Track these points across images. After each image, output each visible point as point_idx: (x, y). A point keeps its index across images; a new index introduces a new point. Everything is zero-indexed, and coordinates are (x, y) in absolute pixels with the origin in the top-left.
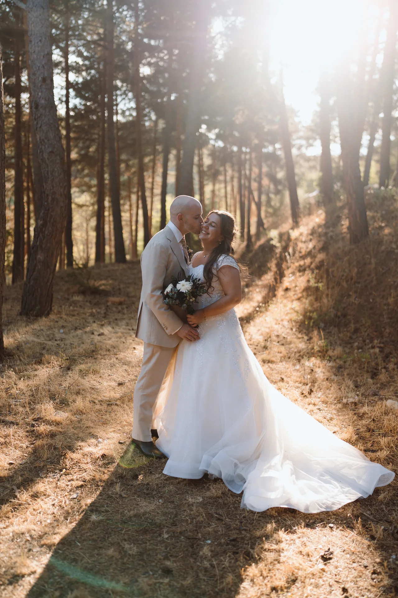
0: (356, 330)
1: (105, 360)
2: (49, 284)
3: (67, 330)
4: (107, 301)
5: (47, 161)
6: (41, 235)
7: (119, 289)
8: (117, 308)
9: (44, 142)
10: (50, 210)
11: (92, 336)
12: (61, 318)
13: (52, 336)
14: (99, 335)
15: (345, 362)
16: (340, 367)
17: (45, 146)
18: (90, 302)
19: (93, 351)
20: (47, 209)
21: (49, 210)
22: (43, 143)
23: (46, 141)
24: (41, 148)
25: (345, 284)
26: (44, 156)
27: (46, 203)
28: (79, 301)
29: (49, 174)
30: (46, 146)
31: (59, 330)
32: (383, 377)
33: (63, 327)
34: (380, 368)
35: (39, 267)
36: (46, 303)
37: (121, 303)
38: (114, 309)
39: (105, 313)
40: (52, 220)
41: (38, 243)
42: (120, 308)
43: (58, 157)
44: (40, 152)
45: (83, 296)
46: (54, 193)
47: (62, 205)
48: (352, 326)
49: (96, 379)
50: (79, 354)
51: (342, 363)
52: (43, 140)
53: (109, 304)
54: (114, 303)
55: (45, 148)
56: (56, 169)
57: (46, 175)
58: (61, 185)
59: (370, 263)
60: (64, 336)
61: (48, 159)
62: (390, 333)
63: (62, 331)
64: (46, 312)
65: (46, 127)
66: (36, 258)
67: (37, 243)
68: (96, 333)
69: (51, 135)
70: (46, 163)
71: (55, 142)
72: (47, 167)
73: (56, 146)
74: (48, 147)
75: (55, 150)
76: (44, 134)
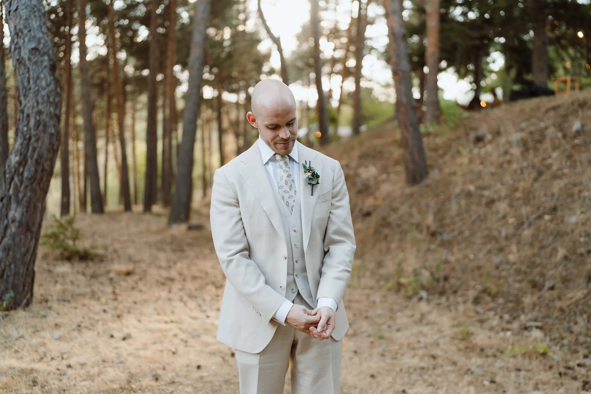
4: (108, 271)
5: (27, 62)
6: (16, 179)
7: (116, 251)
9: (22, 32)
10: (33, 140)
11: (114, 343)
12: (50, 308)
13: (42, 349)
14: (124, 339)
17: (24, 39)
18: (84, 274)
20: (28, 137)
21: (30, 139)
22: (20, 34)
23: (25, 32)
24: (17, 43)
26: (22, 54)
27: (25, 129)
28: (67, 274)
30: (26, 39)
31: (51, 333)
33: (58, 326)
35: (13, 230)
36: (24, 286)
37: (129, 274)
38: (123, 284)
41: (11, 192)
42: (130, 281)
43: (46, 58)
44: (15, 49)
46: (39, 113)
47: (53, 131)
54: (119, 273)
55: (24, 42)
56: (42, 76)
57: (26, 84)
58: (51, 99)
60: (63, 347)
61: (29, 59)
65: (25, 11)
66: (7, 216)
67: (9, 190)
68: (117, 335)
69: (34, 23)
70: (25, 65)
71: (41, 35)
72: (28, 72)
73: (43, 41)
74: (29, 41)
75: (41, 46)
76: (22, 22)
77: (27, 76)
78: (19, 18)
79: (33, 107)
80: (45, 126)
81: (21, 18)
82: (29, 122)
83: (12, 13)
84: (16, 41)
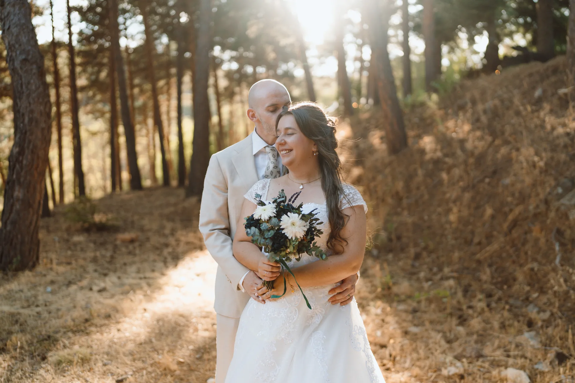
0: (417, 257)
1: (102, 334)
2: (32, 227)
3: (56, 287)
4: (116, 240)
5: (20, 71)
6: (17, 166)
7: (133, 222)
8: (127, 247)
9: (14, 47)
10: (28, 133)
11: (90, 294)
12: (51, 269)
13: (33, 299)
14: (100, 291)
15: (419, 302)
16: (415, 311)
17: (16, 52)
18: (95, 243)
19: (87, 320)
20: (24, 131)
21: (26, 133)
22: (13, 48)
23: (17, 46)
24: (11, 55)
25: (390, 200)
26: (16, 64)
27: (22, 125)
28: (80, 243)
29: (24, 87)
31: (45, 288)
32: (476, 323)
33: (52, 282)
34: (464, 307)
35: (18, 207)
36: (30, 252)
37: (132, 241)
38: (124, 249)
39: (112, 257)
40: (31, 147)
41: (14, 176)
42: (131, 247)
43: (34, 66)
44: (10, 61)
45: (86, 235)
46: (32, 112)
48: (412, 251)
49: (82, 374)
50: (65, 327)
51: (415, 304)
52: (14, 45)
53: (118, 242)
54: (124, 241)
55: (16, 55)
56: (32, 81)
57: (20, 89)
58: (41, 100)
59: (416, 175)
60: (50, 298)
61: (21, 68)
62: (460, 258)
63: (49, 289)
64: (31, 264)
65: (15, 29)
66: (12, 196)
68: (95, 288)
69: (23, 38)
70: (18, 74)
71: (30, 48)
72: (21, 79)
73: (31, 52)
74: (20, 54)
75: (30, 57)
76: (14, 38)
77: (20, 82)
78: (11, 35)
79: (26, 107)
80: (37, 122)
81: (13, 35)
82: (24, 120)
83: (6, 32)
84: (10, 54)
